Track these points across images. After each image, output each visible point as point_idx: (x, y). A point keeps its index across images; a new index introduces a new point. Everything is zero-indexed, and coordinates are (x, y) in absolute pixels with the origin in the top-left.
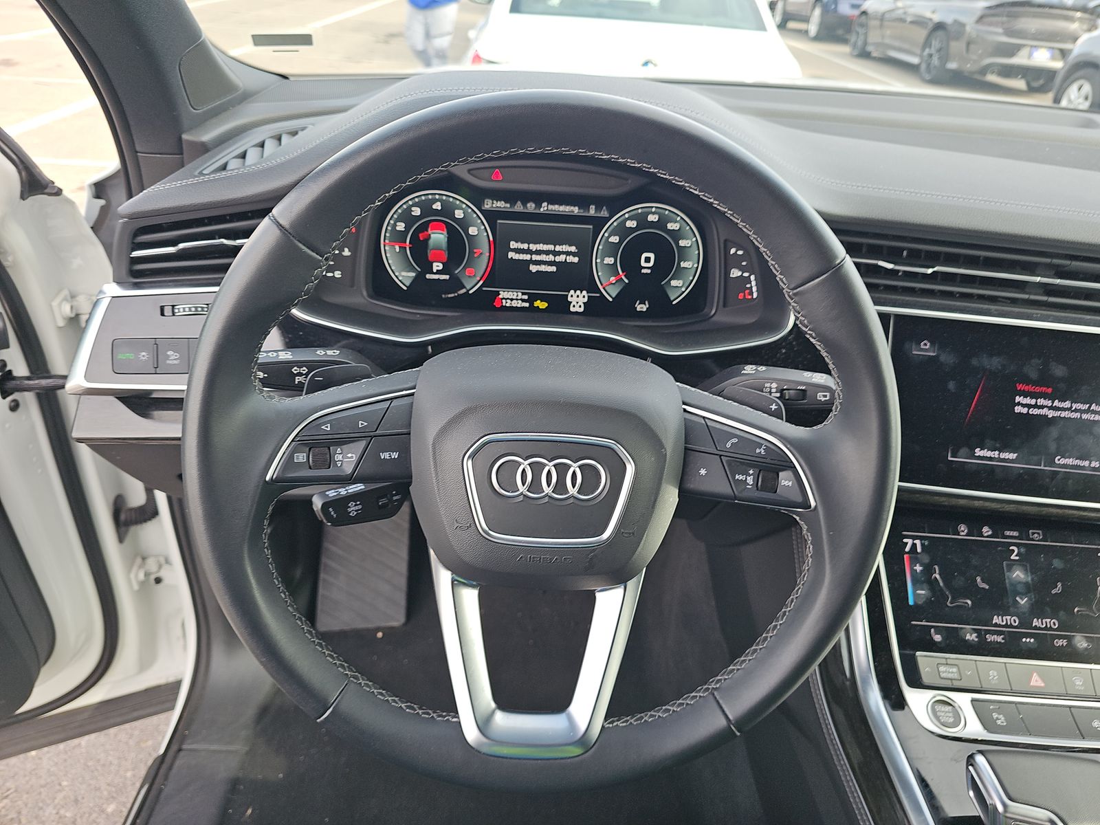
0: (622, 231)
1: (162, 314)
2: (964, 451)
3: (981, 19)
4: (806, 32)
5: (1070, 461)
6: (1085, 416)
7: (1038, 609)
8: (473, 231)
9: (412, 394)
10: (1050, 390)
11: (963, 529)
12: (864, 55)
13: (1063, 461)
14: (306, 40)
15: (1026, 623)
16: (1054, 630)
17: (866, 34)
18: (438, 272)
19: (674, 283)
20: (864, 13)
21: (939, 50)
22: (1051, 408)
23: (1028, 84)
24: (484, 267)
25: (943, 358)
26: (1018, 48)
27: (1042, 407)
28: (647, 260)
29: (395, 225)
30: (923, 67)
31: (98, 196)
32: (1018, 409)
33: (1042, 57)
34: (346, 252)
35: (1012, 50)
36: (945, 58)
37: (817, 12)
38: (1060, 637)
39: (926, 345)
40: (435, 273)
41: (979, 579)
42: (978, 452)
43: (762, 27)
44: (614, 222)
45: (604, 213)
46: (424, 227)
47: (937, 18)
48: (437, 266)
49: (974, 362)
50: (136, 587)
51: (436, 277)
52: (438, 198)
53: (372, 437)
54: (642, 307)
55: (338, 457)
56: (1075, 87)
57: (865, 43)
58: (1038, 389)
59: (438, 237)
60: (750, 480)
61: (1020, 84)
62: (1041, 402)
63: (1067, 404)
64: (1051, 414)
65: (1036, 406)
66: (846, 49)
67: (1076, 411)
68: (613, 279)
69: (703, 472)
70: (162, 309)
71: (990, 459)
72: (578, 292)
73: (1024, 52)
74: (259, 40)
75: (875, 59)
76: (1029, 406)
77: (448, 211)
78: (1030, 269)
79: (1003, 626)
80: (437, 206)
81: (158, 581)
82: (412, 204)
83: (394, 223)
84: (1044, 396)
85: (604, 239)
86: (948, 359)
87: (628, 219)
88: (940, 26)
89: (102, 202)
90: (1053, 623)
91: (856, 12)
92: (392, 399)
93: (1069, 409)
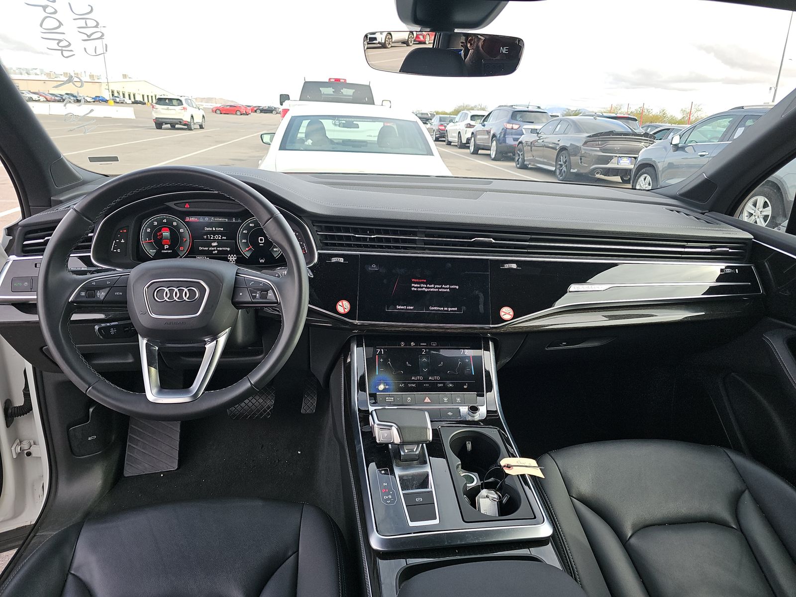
0: (248, 228)
1: (36, 267)
2: (391, 307)
3: (586, 143)
4: (489, 155)
5: (436, 308)
6: (440, 290)
7: (432, 372)
8: (181, 230)
9: (129, 275)
10: (425, 281)
11: (403, 344)
12: (524, 167)
13: (432, 308)
14: (115, 159)
15: (426, 379)
16: (438, 380)
17: (522, 155)
18: (167, 249)
19: (275, 249)
20: (521, 143)
21: (565, 162)
22: (426, 288)
23: (622, 179)
24: (188, 247)
25: (381, 271)
26: (611, 158)
27: (423, 287)
28: (261, 240)
29: (146, 230)
30: (558, 171)
31: (9, 234)
32: (413, 289)
33: (625, 163)
34: (123, 241)
35: (607, 160)
36: (569, 167)
37: (494, 143)
38: (440, 383)
39: (374, 266)
40: (165, 250)
41: (407, 363)
42: (398, 307)
43: (431, 153)
44: (244, 224)
45: (239, 221)
46: (160, 230)
47: (562, 144)
48: (166, 247)
49: (394, 271)
50: (15, 457)
51: (165, 251)
52: (165, 217)
53: (112, 287)
54: (262, 261)
55: (98, 294)
56: (642, 178)
57: (524, 160)
58: (420, 281)
59: (166, 234)
60: (258, 295)
61: (618, 179)
62: (422, 285)
63: (433, 286)
64: (426, 290)
65: (420, 287)
66: (514, 164)
67: (436, 288)
68: (247, 249)
69: (241, 294)
70: (36, 265)
71: (403, 309)
72: (232, 255)
73: (615, 160)
74: (92, 159)
75: (531, 169)
76: (417, 287)
77: (170, 223)
78: (415, 234)
79: (416, 380)
80: (165, 221)
81: (29, 454)
82: (154, 220)
83: (145, 229)
84: (423, 283)
85: (241, 231)
86: (383, 271)
87: (250, 223)
88: (563, 149)
89: (11, 238)
90: (438, 378)
91: (517, 143)
92: (122, 276)
93: (434, 288)
